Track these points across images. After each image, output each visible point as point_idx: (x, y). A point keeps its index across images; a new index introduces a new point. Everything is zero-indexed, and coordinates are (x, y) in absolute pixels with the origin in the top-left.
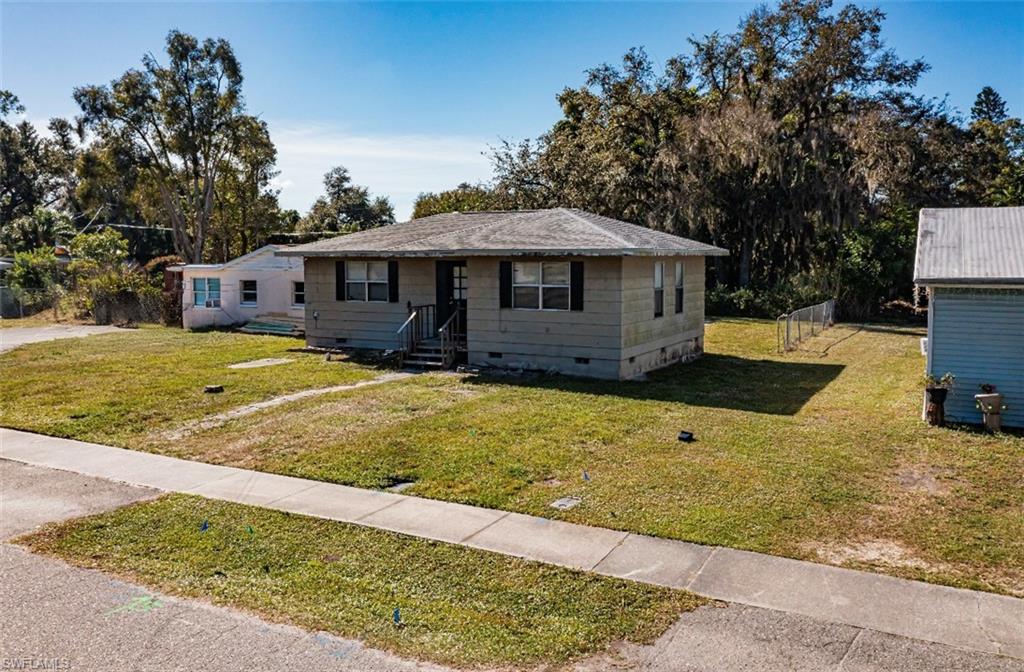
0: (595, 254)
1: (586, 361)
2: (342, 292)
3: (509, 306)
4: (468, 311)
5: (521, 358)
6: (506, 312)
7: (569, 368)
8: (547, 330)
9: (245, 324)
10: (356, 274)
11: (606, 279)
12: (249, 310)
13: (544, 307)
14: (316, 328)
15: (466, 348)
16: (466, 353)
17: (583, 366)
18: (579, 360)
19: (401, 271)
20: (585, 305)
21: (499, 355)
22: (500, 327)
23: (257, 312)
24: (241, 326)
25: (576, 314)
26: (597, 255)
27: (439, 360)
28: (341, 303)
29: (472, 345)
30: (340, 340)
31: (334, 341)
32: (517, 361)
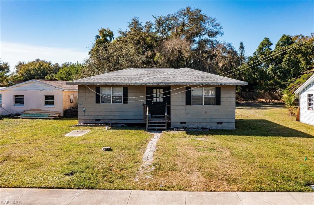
0: (231, 85)
1: (221, 123)
2: (98, 100)
3: (190, 104)
4: (171, 107)
5: (195, 124)
6: (188, 106)
7: (214, 126)
8: (206, 112)
9: (19, 115)
10: (106, 92)
11: (229, 93)
12: (19, 108)
13: (204, 104)
14: (84, 115)
15: (170, 121)
16: (170, 123)
17: (220, 125)
18: (218, 123)
19: (129, 91)
20: (221, 103)
21: (185, 123)
22: (186, 112)
23: (24, 109)
24: (18, 116)
25: (218, 107)
26: (232, 85)
27: (164, 126)
28: (98, 104)
29: (173, 120)
30: (96, 120)
31: (94, 120)
32: (193, 125)
